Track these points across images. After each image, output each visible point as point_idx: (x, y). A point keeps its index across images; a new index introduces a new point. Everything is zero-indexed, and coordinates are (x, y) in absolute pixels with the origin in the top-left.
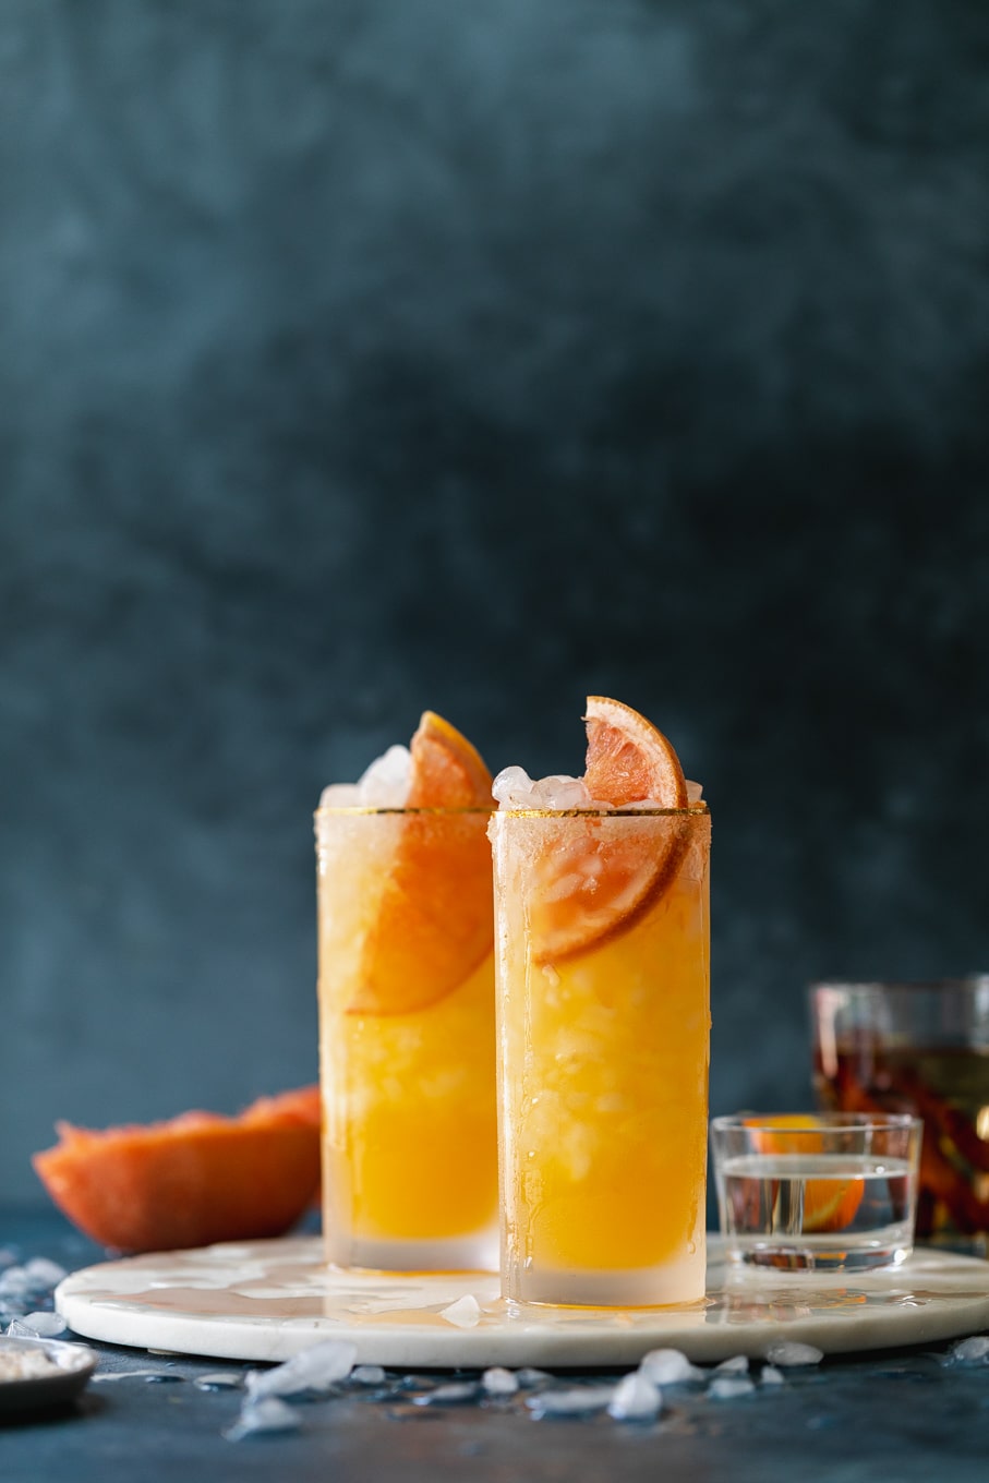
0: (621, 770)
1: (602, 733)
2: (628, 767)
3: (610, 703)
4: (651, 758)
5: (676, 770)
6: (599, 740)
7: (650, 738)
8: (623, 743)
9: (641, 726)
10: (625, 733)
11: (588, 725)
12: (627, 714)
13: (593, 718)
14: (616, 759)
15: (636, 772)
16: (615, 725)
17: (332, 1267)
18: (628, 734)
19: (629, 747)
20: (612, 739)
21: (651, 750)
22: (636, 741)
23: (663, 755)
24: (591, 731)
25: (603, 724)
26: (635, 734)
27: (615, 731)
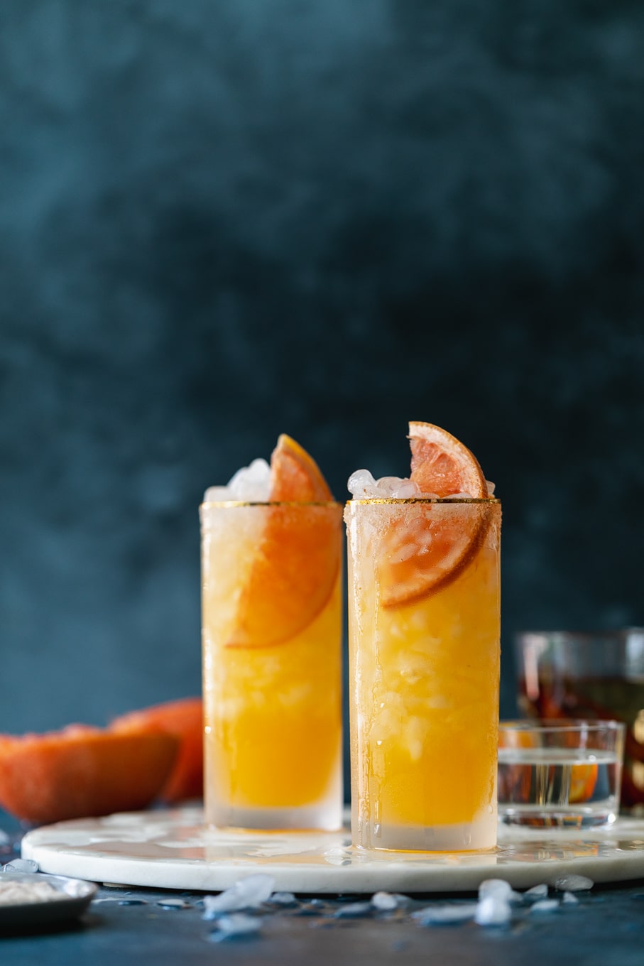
0: (439, 473)
1: (422, 447)
2: (444, 470)
3: (427, 426)
4: (460, 463)
5: (480, 472)
6: (420, 452)
7: (459, 450)
8: (439, 453)
9: (451, 442)
10: (440, 446)
11: (411, 441)
12: (441, 434)
13: (415, 437)
14: (434, 465)
15: (450, 474)
16: (432, 442)
17: (212, 827)
18: (442, 448)
19: (443, 456)
20: (430, 451)
21: (460, 458)
22: (448, 452)
23: (469, 462)
24: (414, 446)
25: (423, 441)
26: (447, 448)
27: (432, 445)
